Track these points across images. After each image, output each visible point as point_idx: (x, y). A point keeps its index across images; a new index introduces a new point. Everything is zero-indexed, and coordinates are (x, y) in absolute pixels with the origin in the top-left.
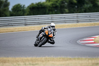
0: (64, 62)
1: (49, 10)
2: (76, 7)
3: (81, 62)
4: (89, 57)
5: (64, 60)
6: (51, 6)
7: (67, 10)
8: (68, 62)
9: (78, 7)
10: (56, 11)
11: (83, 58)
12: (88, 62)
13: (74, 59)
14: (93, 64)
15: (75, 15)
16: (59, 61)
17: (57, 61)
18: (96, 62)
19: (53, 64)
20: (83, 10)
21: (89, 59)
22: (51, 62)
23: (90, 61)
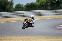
2: (55, 5)
3: (58, 40)
7: (49, 8)
9: (56, 6)
10: (42, 8)
11: (60, 37)
13: (54, 38)
15: (54, 10)
16: (44, 39)
20: (59, 7)
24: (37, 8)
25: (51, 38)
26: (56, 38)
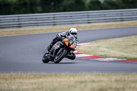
0: (36, 80)
1: (15, 9)
2: (52, 3)
3: (59, 80)
4: (70, 72)
5: (35, 77)
6: (18, 3)
7: (39, 8)
8: (41, 80)
10: (24, 9)
11: (63, 74)
12: (68, 80)
13: (50, 76)
14: (76, 82)
15: (51, 15)
16: (29, 78)
17: (26, 78)
18: (80, 80)
19: (21, 82)
20: (61, 8)
21: (70, 76)
22: (18, 80)
23: (72, 79)
24: (12, 9)
25: (45, 76)
26: (56, 76)
